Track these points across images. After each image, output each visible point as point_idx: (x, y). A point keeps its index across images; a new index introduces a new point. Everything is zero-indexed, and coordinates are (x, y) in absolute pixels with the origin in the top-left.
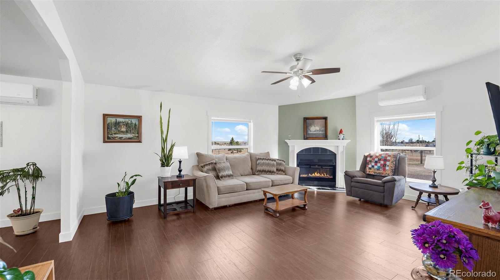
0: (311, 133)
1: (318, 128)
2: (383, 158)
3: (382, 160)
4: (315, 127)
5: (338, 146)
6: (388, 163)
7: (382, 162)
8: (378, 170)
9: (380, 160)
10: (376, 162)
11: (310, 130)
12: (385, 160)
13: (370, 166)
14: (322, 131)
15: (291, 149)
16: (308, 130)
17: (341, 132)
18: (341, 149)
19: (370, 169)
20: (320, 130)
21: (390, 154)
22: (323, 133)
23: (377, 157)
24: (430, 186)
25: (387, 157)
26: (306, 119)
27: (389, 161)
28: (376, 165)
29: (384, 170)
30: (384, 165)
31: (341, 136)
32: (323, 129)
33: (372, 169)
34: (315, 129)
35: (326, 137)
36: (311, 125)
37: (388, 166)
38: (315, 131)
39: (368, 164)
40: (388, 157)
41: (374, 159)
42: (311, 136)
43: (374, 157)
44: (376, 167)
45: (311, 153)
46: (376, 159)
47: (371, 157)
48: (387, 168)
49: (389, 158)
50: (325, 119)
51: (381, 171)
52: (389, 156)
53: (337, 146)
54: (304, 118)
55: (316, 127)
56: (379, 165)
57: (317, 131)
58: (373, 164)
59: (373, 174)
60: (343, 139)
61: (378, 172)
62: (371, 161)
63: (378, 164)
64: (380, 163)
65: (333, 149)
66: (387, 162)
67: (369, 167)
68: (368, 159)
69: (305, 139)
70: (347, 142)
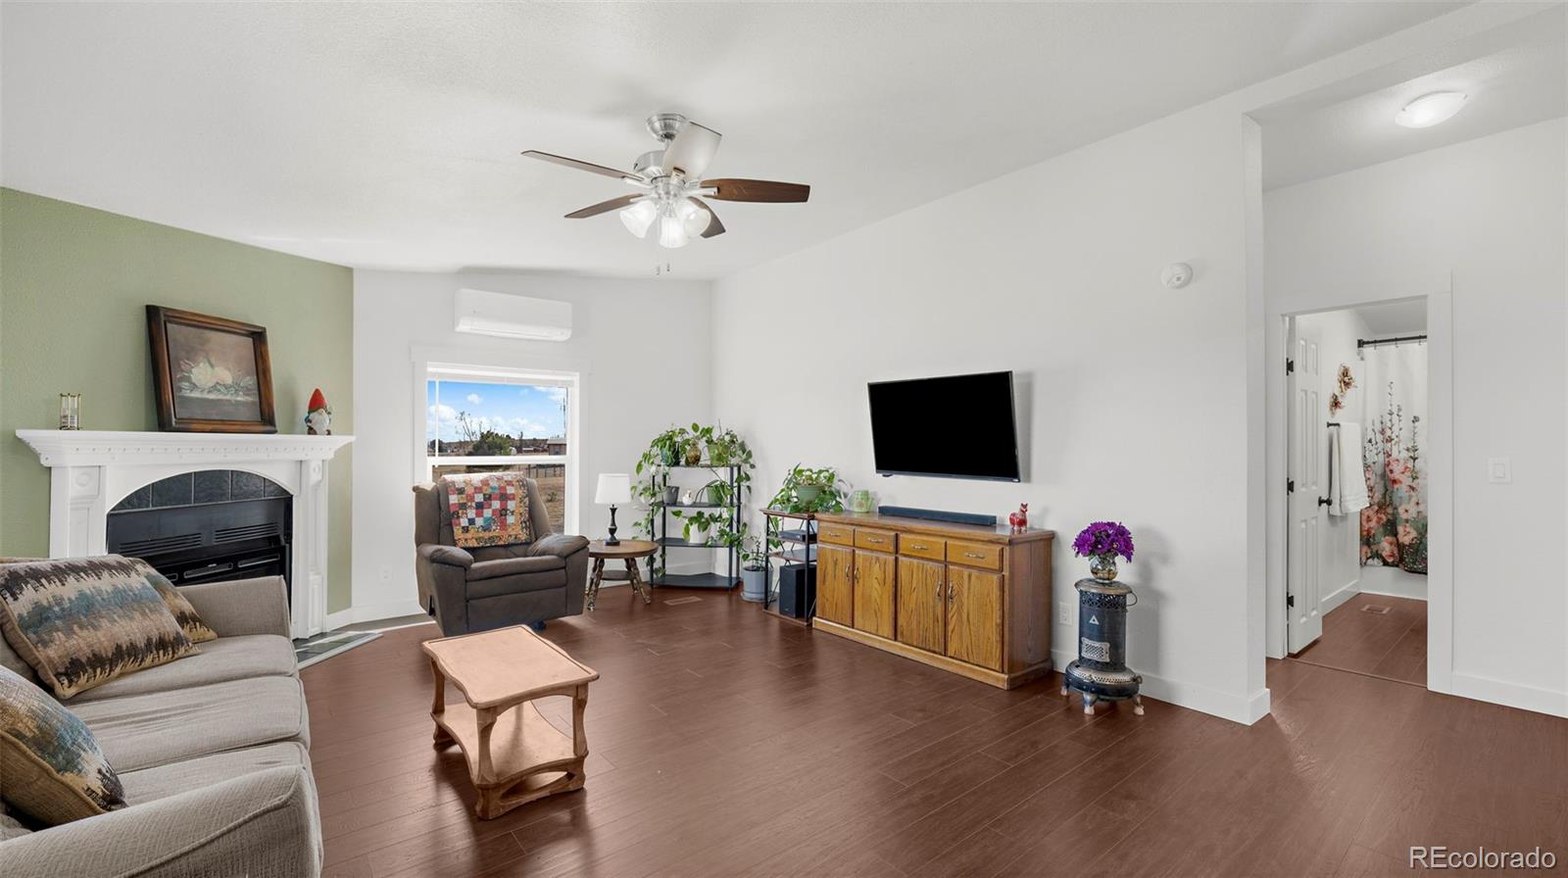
0: (196, 394)
1: (226, 376)
2: (497, 492)
3: (496, 499)
4: (212, 366)
5: (301, 461)
6: (511, 505)
7: (496, 504)
8: (486, 529)
9: (488, 498)
10: (480, 507)
11: (188, 379)
12: (504, 497)
13: (464, 522)
14: (247, 391)
16: (182, 379)
17: (317, 402)
18: (314, 476)
19: (466, 530)
20: (236, 387)
21: (509, 478)
22: (250, 399)
23: (478, 490)
24: (608, 544)
25: (504, 488)
26: (156, 319)
27: (512, 497)
28: (479, 515)
29: (504, 526)
30: (503, 512)
31: (320, 419)
32: (250, 381)
33: (472, 528)
34: (213, 375)
35: (265, 420)
36: (192, 354)
37: (512, 513)
38: (214, 388)
39: (458, 517)
40: (508, 488)
41: (472, 499)
42: (198, 414)
43: (470, 490)
44: (479, 522)
45: (188, 500)
46: (479, 498)
47: (461, 491)
48: (511, 519)
49: (510, 490)
50: (257, 332)
51: (496, 531)
52: (509, 483)
53: (297, 461)
54: (150, 308)
55: (216, 369)
56: (488, 513)
57: (226, 387)
58: (471, 513)
59: (476, 545)
60: (329, 433)
61: (487, 535)
62: (463, 506)
63: (485, 511)
64: (490, 506)
65: (283, 478)
66: (509, 502)
67: (463, 525)
68: (454, 499)
69: (163, 425)
70: (339, 441)
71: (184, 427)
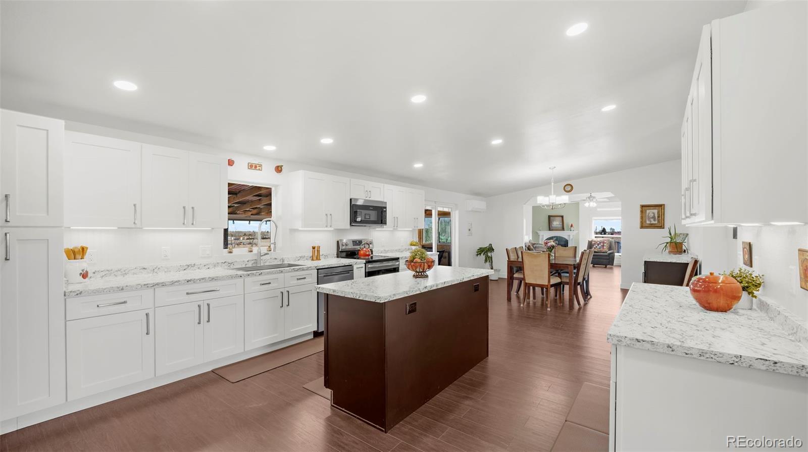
0: (554, 226)
1: (558, 223)
2: (602, 242)
6: (605, 244)
7: (602, 244)
8: (600, 248)
12: (604, 243)
13: (595, 247)
14: (561, 225)
15: (541, 237)
16: (553, 224)
17: (572, 226)
18: (571, 237)
20: (559, 225)
23: (599, 241)
26: (549, 217)
27: (606, 243)
29: (603, 248)
30: (603, 246)
31: (572, 229)
32: (561, 223)
34: (556, 223)
35: (563, 229)
36: (553, 221)
38: (557, 225)
42: (554, 228)
44: (598, 247)
46: (598, 243)
48: (605, 247)
49: (605, 242)
50: (562, 217)
51: (602, 249)
52: (605, 240)
53: (569, 235)
54: (549, 216)
56: (600, 246)
58: (596, 245)
59: (597, 250)
61: (599, 250)
64: (600, 244)
65: (566, 237)
68: (593, 242)
69: (550, 230)
70: (575, 232)
71: (552, 230)
